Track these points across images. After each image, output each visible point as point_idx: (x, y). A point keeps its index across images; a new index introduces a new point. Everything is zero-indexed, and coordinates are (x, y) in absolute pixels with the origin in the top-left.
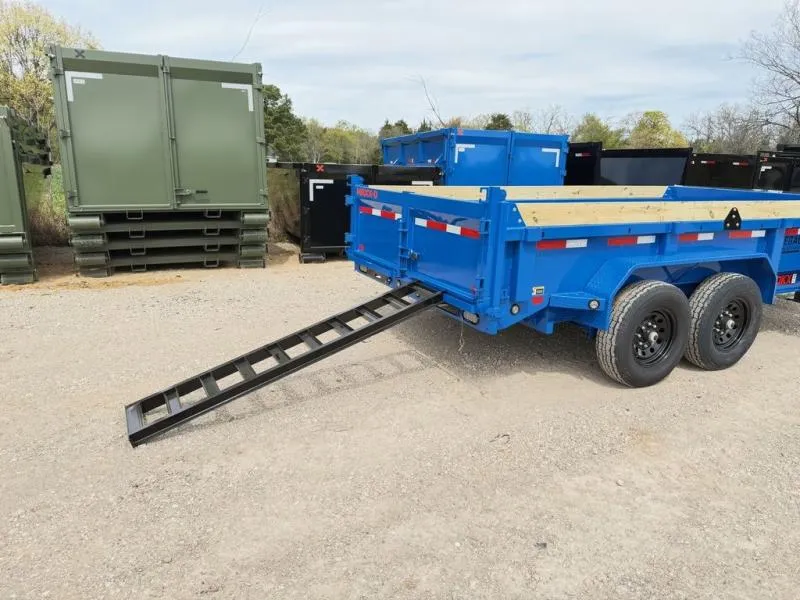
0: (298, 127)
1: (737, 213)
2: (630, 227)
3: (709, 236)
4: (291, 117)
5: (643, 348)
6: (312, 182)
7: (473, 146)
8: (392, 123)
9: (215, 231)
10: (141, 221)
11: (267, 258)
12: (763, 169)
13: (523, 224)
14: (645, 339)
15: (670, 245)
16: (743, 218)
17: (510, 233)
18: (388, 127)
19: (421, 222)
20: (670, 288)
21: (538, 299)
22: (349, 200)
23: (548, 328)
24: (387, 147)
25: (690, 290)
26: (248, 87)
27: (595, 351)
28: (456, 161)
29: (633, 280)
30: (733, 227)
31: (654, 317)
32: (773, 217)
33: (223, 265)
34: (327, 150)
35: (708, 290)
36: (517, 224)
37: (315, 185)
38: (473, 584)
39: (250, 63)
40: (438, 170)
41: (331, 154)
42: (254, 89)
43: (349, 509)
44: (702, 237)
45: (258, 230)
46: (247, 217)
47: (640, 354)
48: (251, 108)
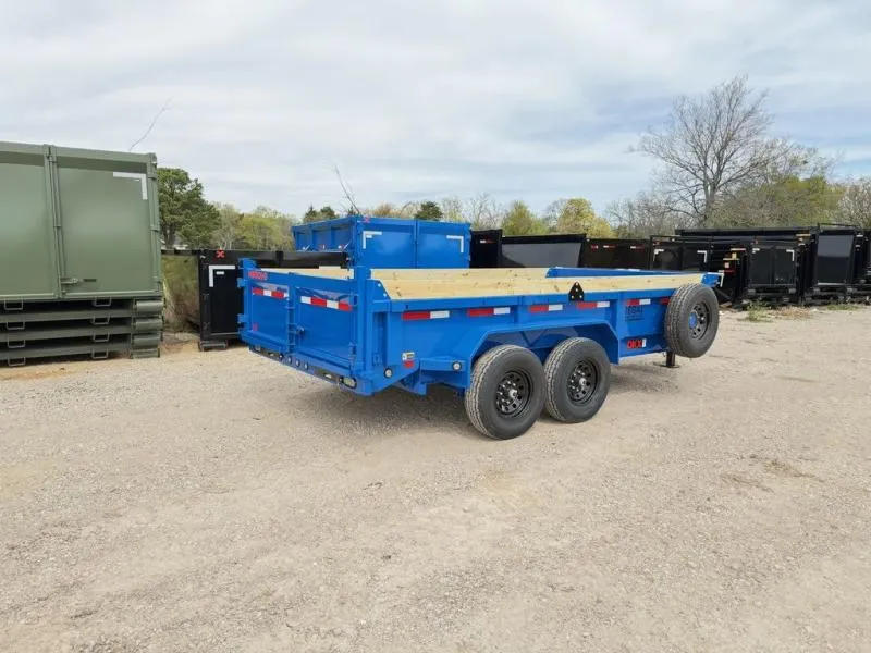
0: (211, 214)
1: (579, 287)
2: (484, 300)
3: (559, 307)
4: (201, 203)
5: (505, 404)
6: (212, 268)
7: (380, 233)
8: (318, 209)
9: (104, 320)
10: (20, 312)
11: (162, 348)
12: (656, 252)
13: (388, 298)
14: (506, 396)
15: (522, 315)
16: (585, 291)
17: (377, 305)
18: (312, 213)
19: (306, 300)
20: (521, 351)
21: (408, 363)
22: (241, 282)
23: (421, 389)
24: (299, 233)
25: (544, 354)
26: (143, 177)
27: (464, 409)
28: (364, 247)
29: (489, 345)
30: (577, 299)
31: (511, 376)
32: (612, 290)
33: (113, 356)
34: (244, 238)
35: (559, 352)
36: (383, 298)
37: (215, 271)
38: (322, 589)
39: (144, 153)
40: (345, 255)
41: (250, 242)
42: (147, 178)
43: (221, 549)
44: (552, 308)
45: (152, 318)
46: (140, 304)
47: (503, 409)
48: (145, 196)
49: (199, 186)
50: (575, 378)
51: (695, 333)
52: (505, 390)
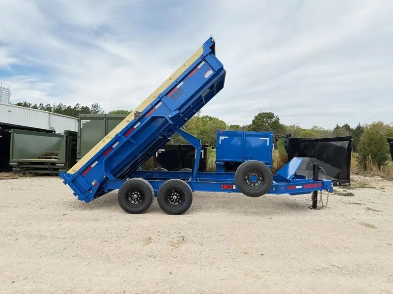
7: (227, 137)
18: (338, 128)
21: (96, 184)
28: (220, 143)
49: (278, 119)
50: (173, 196)
51: (254, 185)
52: (133, 195)
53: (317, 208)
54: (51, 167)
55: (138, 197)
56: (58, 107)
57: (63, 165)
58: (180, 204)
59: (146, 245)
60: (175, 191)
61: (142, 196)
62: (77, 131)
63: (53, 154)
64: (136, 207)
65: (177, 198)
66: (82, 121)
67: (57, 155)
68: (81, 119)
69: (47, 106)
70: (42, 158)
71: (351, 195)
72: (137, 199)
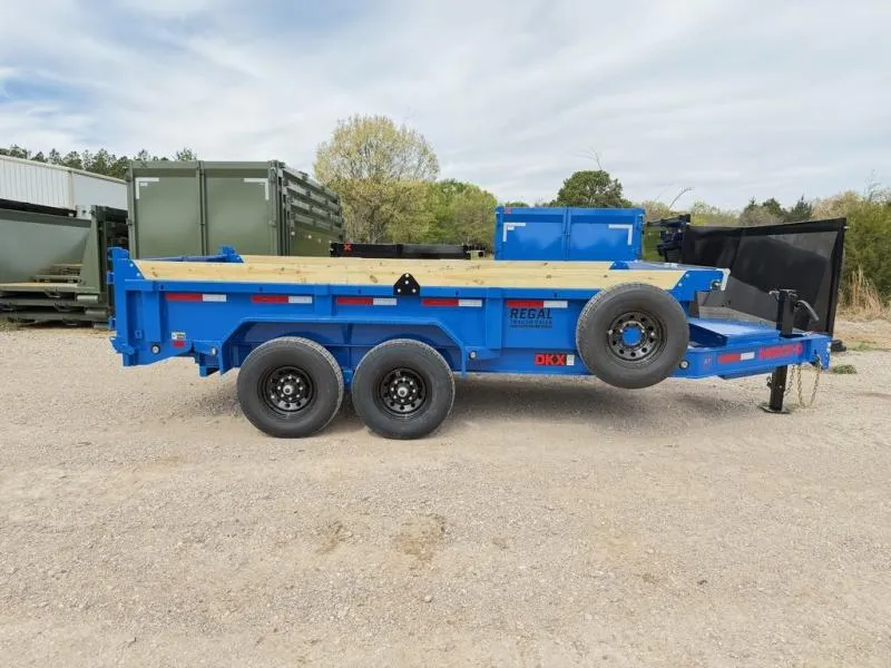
1: (411, 279)
3: (390, 301)
5: (286, 400)
7: (523, 224)
8: (760, 202)
13: (141, 277)
18: (752, 207)
26: (266, 181)
28: (505, 240)
42: (269, 182)
44: (379, 302)
47: (281, 405)
48: (267, 198)
49: (619, 186)
50: (396, 387)
51: (633, 354)
52: (283, 385)
53: (783, 410)
54: (63, 303)
55: (296, 391)
56: (95, 158)
57: (96, 297)
58: (418, 410)
59: (328, 550)
60: (403, 374)
61: (309, 388)
62: (126, 209)
63: (70, 271)
64: (293, 419)
65: (410, 393)
66: (138, 180)
67: (77, 272)
68: (135, 176)
69: (71, 156)
70: (42, 281)
71: (848, 370)
72: (293, 395)
